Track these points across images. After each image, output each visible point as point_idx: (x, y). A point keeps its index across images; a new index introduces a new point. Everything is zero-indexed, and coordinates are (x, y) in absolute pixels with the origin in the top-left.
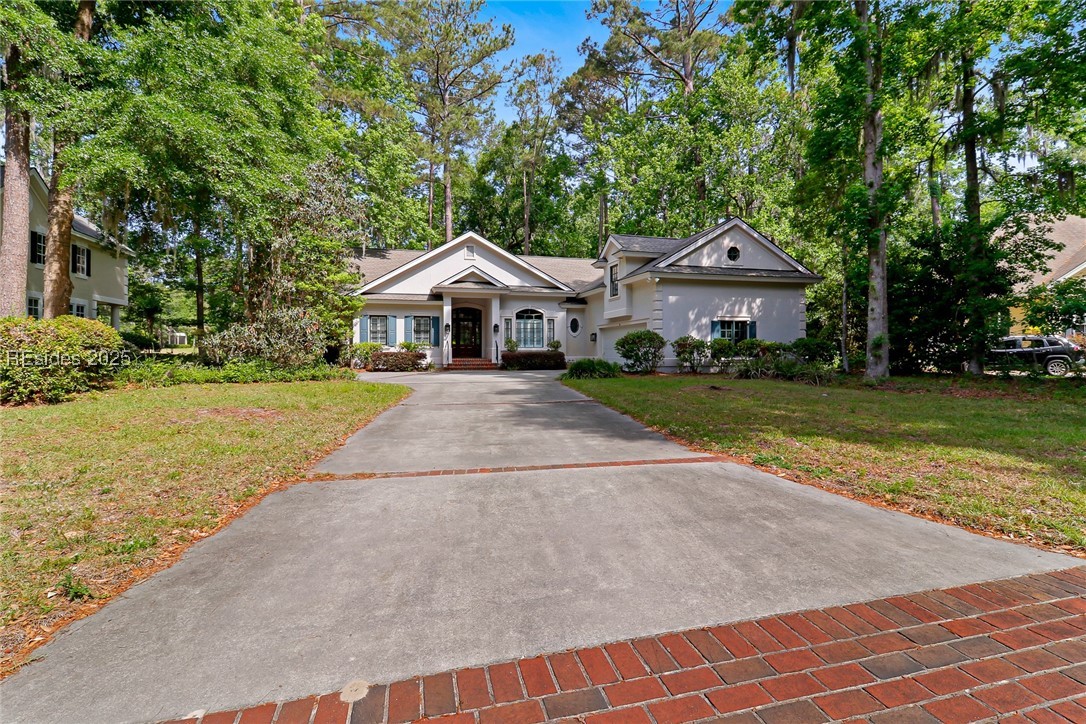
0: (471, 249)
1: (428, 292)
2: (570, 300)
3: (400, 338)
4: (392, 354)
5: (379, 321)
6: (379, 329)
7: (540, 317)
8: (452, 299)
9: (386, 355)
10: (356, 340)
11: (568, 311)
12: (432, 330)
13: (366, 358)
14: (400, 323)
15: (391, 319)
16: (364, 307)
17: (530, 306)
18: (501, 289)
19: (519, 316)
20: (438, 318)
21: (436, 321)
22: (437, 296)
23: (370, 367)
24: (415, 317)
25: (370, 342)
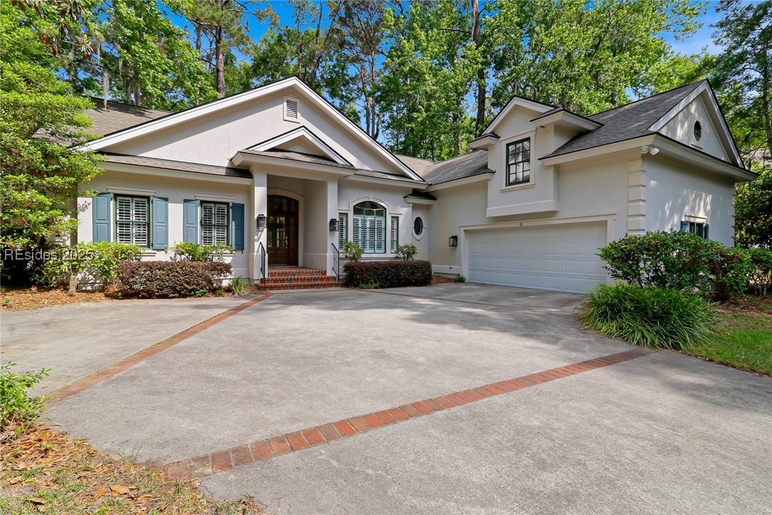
0: (292, 106)
1: (226, 164)
2: (416, 193)
3: (176, 236)
4: (161, 266)
5: (133, 205)
6: (133, 218)
7: (382, 212)
8: (269, 176)
9: (150, 266)
10: (85, 236)
11: (415, 207)
12: (233, 225)
13: (107, 273)
14: (176, 211)
15: (157, 205)
16: (100, 178)
17: (371, 197)
18: (344, 167)
19: (358, 210)
20: (242, 206)
21: (239, 211)
22: (241, 171)
23: (114, 288)
24: (202, 202)
25: (115, 242)
